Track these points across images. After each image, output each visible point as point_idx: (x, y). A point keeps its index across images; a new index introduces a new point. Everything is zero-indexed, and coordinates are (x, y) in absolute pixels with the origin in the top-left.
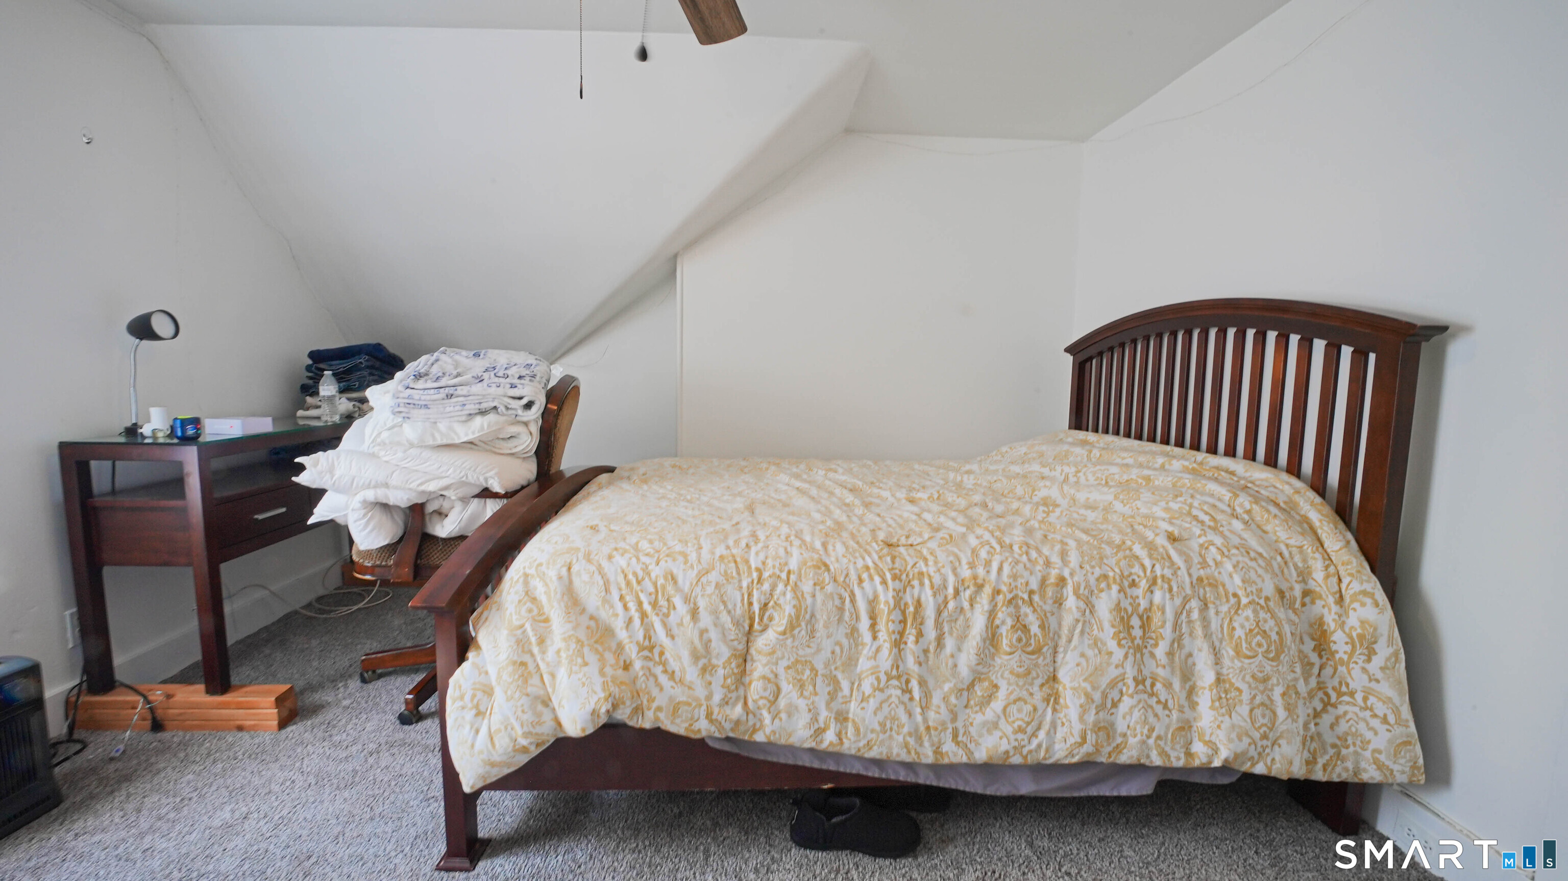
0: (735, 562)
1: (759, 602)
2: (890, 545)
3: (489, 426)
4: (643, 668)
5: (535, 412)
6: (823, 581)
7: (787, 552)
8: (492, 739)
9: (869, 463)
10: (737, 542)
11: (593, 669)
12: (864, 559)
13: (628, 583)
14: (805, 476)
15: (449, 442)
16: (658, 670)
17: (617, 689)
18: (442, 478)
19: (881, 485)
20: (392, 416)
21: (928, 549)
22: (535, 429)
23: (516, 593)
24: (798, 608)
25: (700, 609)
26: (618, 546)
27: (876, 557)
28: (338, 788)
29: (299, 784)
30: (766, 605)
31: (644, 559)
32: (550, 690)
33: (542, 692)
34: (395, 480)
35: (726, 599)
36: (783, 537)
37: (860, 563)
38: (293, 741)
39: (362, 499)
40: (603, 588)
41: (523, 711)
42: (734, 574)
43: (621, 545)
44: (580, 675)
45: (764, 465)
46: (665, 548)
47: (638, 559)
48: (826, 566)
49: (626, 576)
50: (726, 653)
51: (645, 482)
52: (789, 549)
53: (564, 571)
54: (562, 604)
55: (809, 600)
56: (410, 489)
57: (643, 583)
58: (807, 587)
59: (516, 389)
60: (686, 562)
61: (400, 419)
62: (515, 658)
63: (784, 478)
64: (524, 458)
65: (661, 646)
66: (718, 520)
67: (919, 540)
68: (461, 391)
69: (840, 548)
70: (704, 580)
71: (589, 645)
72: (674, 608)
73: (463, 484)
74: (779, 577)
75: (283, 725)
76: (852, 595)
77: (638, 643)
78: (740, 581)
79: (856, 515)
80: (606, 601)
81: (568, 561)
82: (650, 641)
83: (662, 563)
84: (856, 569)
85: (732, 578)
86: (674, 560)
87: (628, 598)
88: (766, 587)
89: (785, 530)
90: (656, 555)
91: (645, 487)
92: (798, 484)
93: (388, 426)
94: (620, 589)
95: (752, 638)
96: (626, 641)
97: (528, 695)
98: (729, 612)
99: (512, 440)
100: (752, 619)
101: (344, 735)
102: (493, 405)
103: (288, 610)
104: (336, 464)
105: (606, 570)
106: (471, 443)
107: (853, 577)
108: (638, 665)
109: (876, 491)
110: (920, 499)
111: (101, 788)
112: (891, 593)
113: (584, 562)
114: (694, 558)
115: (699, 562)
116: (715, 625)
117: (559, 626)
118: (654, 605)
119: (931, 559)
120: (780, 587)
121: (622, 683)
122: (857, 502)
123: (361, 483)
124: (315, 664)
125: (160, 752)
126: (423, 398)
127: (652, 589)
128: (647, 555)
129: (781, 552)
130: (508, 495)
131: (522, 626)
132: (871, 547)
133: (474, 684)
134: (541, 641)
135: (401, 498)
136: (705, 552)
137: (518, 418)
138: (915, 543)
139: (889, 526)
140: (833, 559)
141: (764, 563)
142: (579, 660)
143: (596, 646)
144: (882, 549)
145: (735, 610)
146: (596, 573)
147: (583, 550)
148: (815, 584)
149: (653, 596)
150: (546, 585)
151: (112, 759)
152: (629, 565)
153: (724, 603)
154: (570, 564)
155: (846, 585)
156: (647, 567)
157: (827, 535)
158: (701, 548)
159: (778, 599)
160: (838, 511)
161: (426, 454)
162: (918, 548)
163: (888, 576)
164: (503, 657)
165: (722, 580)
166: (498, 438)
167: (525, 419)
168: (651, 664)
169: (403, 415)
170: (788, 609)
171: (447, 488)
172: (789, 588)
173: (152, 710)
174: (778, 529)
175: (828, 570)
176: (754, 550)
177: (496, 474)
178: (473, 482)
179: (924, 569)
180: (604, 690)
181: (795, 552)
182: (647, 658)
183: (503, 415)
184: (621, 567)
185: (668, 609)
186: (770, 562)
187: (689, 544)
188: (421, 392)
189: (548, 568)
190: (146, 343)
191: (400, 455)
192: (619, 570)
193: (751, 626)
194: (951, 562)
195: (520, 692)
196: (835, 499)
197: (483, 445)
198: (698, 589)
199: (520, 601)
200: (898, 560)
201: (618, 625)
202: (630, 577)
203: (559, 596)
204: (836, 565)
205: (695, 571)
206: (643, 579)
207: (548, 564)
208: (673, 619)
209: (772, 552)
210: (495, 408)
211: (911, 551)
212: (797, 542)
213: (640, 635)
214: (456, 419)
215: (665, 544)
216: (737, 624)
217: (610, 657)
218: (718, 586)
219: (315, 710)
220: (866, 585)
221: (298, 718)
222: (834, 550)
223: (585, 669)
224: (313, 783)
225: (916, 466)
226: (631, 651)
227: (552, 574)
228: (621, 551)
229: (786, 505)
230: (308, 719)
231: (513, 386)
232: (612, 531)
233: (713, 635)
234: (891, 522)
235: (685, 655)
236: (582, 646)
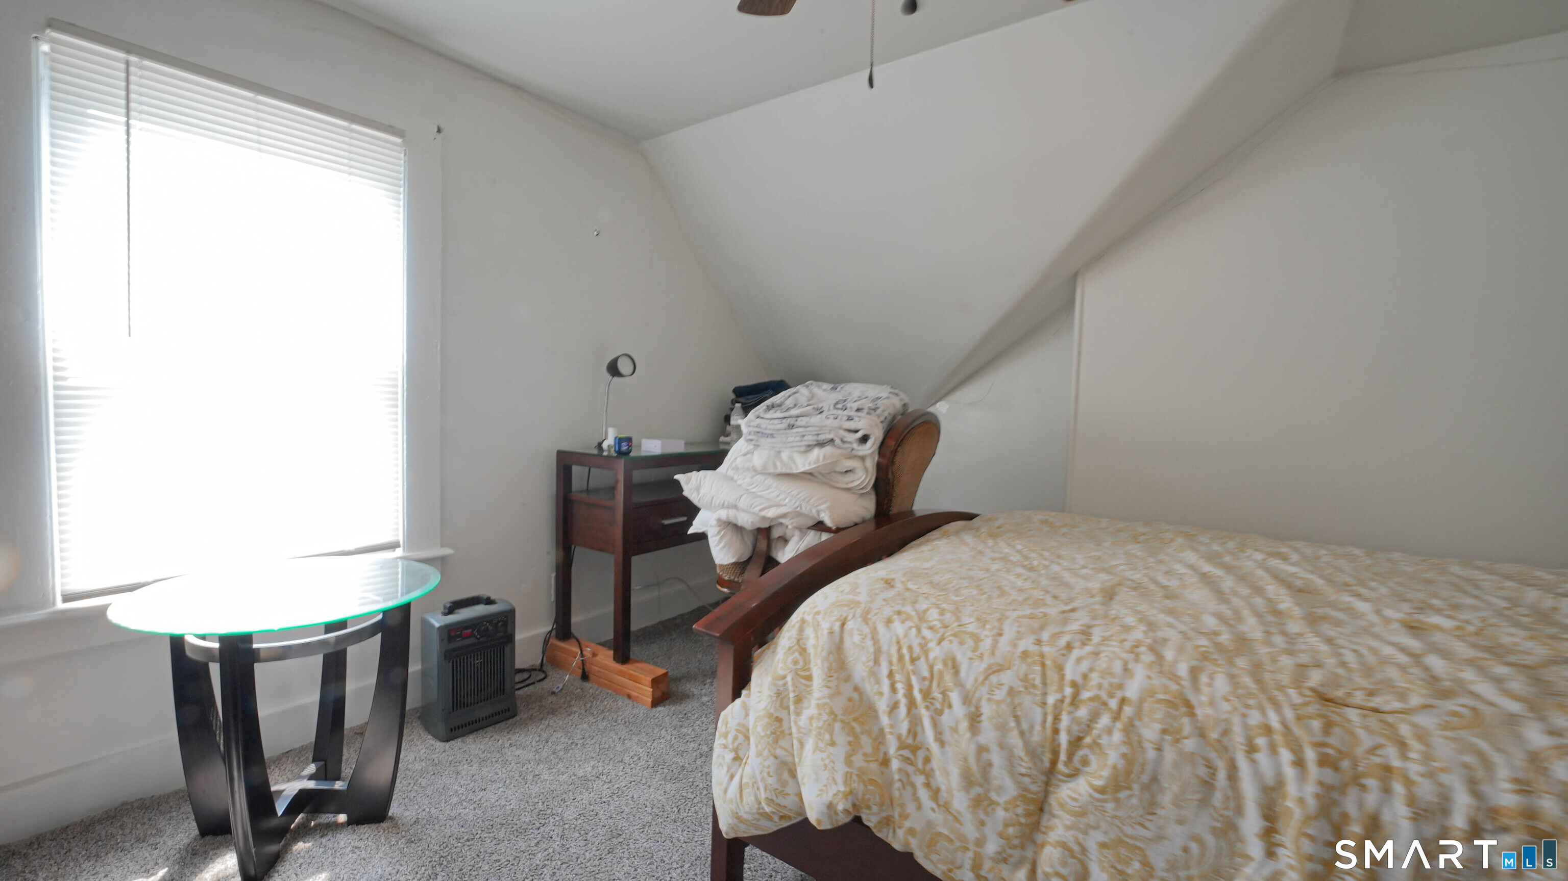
0: (1043, 665)
1: (1069, 732)
2: (1326, 700)
3: (824, 457)
4: (900, 770)
5: (870, 448)
6: (1179, 730)
7: (1126, 669)
8: (741, 791)
9: (1357, 552)
10: (1055, 636)
11: (839, 752)
12: (1263, 711)
13: (901, 658)
14: (1227, 559)
15: (788, 471)
16: (920, 780)
17: (862, 787)
18: (781, 506)
19: (1364, 591)
20: (746, 444)
21: (1415, 726)
22: (871, 464)
23: (789, 639)
24: (1129, 759)
25: (983, 718)
26: (903, 609)
27: (1289, 714)
28: (665, 779)
29: (642, 763)
30: (1080, 739)
31: (927, 633)
32: (797, 760)
33: (789, 759)
34: (742, 504)
35: (1019, 713)
36: (1127, 645)
37: (1255, 718)
38: (657, 720)
39: (717, 518)
40: (872, 657)
41: (768, 773)
42: (1038, 682)
43: (908, 609)
44: (824, 755)
45: (1169, 536)
46: (955, 624)
47: (919, 630)
48: (1188, 705)
49: (900, 649)
50: (1011, 790)
51: (993, 536)
52: (1131, 665)
53: (837, 627)
54: (826, 664)
55: (1151, 754)
56: (754, 513)
57: (917, 662)
58: (1150, 732)
59: (852, 422)
60: (975, 650)
61: (752, 447)
62: (772, 711)
63: (1191, 557)
64: (862, 495)
65: (928, 749)
66: (1049, 600)
67: (1397, 705)
68: (802, 421)
69: (1221, 684)
70: (994, 679)
71: (842, 721)
72: (950, 706)
73: (798, 514)
74: (1105, 704)
75: (655, 703)
76: (1233, 768)
77: (899, 737)
78: (1045, 694)
79: (1284, 633)
80: (873, 674)
81: (845, 615)
82: (914, 739)
83: (945, 643)
84: (1246, 727)
85: (1034, 686)
86: (961, 643)
87: (898, 677)
88: (1083, 712)
89: (1138, 634)
90: (942, 631)
91: (990, 542)
92: (1207, 568)
93: (743, 452)
94: (891, 663)
95: (1054, 781)
96: (887, 730)
97: (776, 757)
98: (1022, 733)
99: (849, 474)
100: (1055, 753)
101: (691, 729)
102: (830, 436)
103: (700, 604)
104: (702, 484)
105: (880, 636)
106: (811, 474)
107: (1238, 737)
108: (895, 764)
109: (1347, 598)
110: (1437, 627)
111: (538, 713)
112: (1311, 789)
113: (860, 620)
114: (988, 647)
115: (993, 653)
116: (1002, 746)
117: (818, 690)
118: (926, 694)
119: (1416, 748)
120: (1105, 720)
121: (872, 781)
122: (1297, 612)
123: (717, 503)
124: (699, 656)
125: (579, 698)
126: (769, 427)
127: (926, 673)
128: (931, 628)
129: (1117, 667)
130: (838, 530)
131: (784, 677)
132: (1286, 695)
133: (739, 724)
134: (799, 700)
135: (746, 520)
136: (1004, 641)
137: (854, 452)
138: (1387, 708)
139: (1343, 664)
140: (1204, 699)
141: (1085, 677)
142: (827, 737)
143: (854, 724)
144: (1305, 704)
145: (1031, 732)
146: (869, 637)
147: (863, 606)
148: (1164, 732)
149: (927, 683)
150: (817, 637)
151: (553, 693)
152: (906, 635)
153: (1016, 717)
154: (846, 619)
155: (1223, 748)
156: (926, 644)
157: (1205, 657)
158: (1001, 635)
159: (1099, 736)
160: (1252, 621)
161: (769, 481)
162: (1390, 718)
163: (1310, 755)
164: (763, 705)
165: (1019, 686)
166: (835, 472)
167: (861, 453)
168: (910, 769)
169: (753, 442)
170: (1113, 757)
171: (784, 516)
172: (1119, 725)
173: (583, 662)
174: (1127, 629)
175: (1192, 714)
176: (1076, 653)
177: (828, 508)
178: (806, 512)
179: (1396, 763)
180: (845, 783)
181: (1140, 672)
182: (906, 760)
183: (839, 448)
184: (897, 637)
185: (943, 704)
186: (1095, 678)
187: (988, 626)
188: (767, 422)
189: (823, 619)
190: (616, 379)
191: (748, 480)
192: (894, 640)
193: (1054, 762)
194: (1466, 766)
195: (769, 751)
196: (1259, 601)
197: (820, 477)
198: (984, 690)
199: (790, 648)
200: (1337, 730)
201: (882, 705)
202: (905, 651)
203: (824, 654)
204: (1209, 711)
205: (984, 665)
206: (918, 658)
207: (825, 614)
208: (946, 719)
209: (1102, 663)
210: (832, 440)
211: (1373, 721)
212: (1148, 658)
213: (904, 727)
214: (796, 449)
215: (958, 619)
216: (1033, 754)
217: (867, 745)
218: (1011, 692)
219: (682, 697)
220: (1262, 758)
221: (667, 702)
222: (1209, 685)
223: (831, 749)
224: (651, 766)
225: (1455, 569)
226: (892, 746)
227: (825, 626)
228: (903, 616)
229: (1170, 595)
230: (674, 705)
231: (850, 419)
232: (908, 589)
233: (996, 758)
234: (1350, 657)
235: (955, 772)
236: (835, 720)
